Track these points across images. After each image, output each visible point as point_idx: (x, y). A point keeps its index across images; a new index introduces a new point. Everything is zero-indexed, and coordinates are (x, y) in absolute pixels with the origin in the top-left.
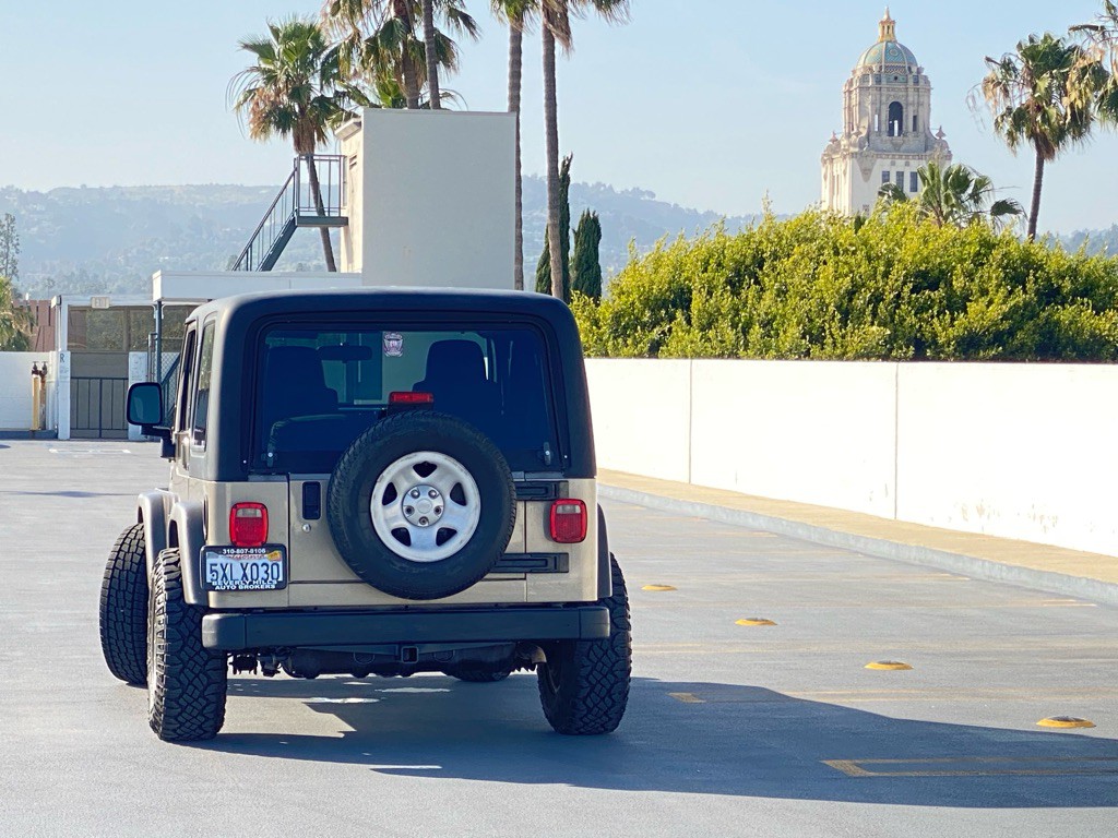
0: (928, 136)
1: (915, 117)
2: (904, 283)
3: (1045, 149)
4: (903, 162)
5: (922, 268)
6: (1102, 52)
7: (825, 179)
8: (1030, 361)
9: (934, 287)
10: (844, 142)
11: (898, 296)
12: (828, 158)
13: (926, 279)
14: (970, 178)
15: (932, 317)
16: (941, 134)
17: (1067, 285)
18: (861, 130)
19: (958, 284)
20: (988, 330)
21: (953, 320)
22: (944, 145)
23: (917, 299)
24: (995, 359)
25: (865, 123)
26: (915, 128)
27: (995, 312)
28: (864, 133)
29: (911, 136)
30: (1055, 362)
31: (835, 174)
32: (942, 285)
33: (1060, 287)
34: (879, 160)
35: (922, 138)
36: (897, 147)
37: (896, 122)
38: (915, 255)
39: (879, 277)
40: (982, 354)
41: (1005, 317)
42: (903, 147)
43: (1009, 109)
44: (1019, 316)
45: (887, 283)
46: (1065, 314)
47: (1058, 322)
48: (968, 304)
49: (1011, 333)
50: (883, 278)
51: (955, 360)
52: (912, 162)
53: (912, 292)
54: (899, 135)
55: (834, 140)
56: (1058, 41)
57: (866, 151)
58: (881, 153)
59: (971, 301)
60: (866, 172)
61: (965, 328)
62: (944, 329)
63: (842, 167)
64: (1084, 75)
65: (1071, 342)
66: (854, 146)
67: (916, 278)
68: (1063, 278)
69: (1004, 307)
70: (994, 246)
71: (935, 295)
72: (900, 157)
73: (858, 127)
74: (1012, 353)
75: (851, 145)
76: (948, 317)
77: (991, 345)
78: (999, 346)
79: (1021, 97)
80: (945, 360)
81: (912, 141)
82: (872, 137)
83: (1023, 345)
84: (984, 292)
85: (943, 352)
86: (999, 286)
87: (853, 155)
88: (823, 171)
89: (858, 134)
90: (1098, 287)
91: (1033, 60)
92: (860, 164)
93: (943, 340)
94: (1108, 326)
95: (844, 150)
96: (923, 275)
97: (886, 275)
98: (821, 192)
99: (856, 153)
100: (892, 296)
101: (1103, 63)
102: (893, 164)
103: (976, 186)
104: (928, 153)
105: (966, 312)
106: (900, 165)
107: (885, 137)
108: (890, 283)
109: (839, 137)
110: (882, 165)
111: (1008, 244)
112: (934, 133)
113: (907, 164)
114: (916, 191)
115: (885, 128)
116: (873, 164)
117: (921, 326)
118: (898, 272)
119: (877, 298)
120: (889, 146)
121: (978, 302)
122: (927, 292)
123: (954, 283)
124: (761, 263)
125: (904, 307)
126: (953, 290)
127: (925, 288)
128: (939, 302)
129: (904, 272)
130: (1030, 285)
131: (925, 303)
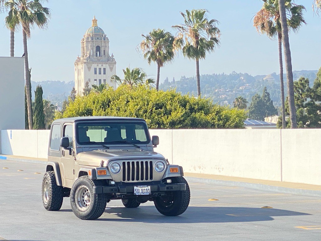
0: (109, 56)
1: (104, 51)
2: (153, 107)
3: (160, 64)
5: (158, 103)
6: (182, 35)
7: (76, 70)
8: (190, 129)
9: (161, 108)
10: (82, 59)
11: (152, 111)
12: (77, 63)
13: (159, 106)
14: (140, 71)
15: (162, 116)
16: (112, 56)
17: (196, 107)
18: (87, 54)
19: (168, 107)
20: (177, 120)
21: (168, 117)
22: (113, 59)
23: (157, 111)
24: (180, 128)
25: (88, 52)
26: (104, 54)
27: (179, 115)
28: (88, 55)
29: (103, 57)
30: (196, 129)
31: (79, 69)
32: (163, 107)
33: (194, 107)
34: (93, 65)
35: (107, 57)
36: (99, 60)
37: (98, 52)
38: (155, 99)
39: (146, 105)
40: (176, 127)
41: (182, 116)
42: (101, 60)
43: (149, 52)
44: (187, 115)
45: (148, 107)
46: (197, 115)
47: (196, 118)
48: (171, 113)
49: (184, 121)
50: (147, 105)
51: (169, 129)
52: (104, 65)
53: (155, 109)
54: (99, 56)
55: (79, 58)
56: (163, 31)
57: (89, 62)
58: (94, 62)
59: (172, 112)
60: (89, 68)
61: (171, 120)
62: (165, 120)
63: (81, 66)
64: (178, 42)
65: (200, 122)
66: (85, 60)
67: (156, 105)
68: (195, 105)
69: (182, 113)
70: (175, 96)
71: (162, 110)
72: (100, 64)
73: (86, 54)
74: (184, 126)
75: (84, 59)
76: (166, 116)
77: (178, 124)
78: (181, 125)
79: (152, 48)
80: (166, 129)
81: (103, 58)
82: (91, 57)
83: (187, 124)
84: (175, 109)
85: (165, 126)
86: (180, 107)
87: (85, 63)
88: (75, 68)
89: (87, 56)
90: (205, 107)
91: (156, 36)
92: (87, 66)
93: (165, 123)
94: (210, 118)
95: (82, 61)
96: (157, 104)
97: (148, 105)
98: (74, 74)
99: (86, 62)
100: (150, 111)
101: (183, 38)
102: (98, 65)
103: (142, 74)
104: (109, 62)
105: (171, 115)
106: (100, 66)
107: (95, 57)
109: (80, 57)
110: (94, 66)
111: (179, 95)
112: (111, 55)
113: (102, 66)
114: (105, 74)
115: (95, 54)
116: (91, 66)
117: (159, 119)
118: (150, 103)
119: (146, 112)
120: (96, 60)
121: (175, 112)
122: (159, 109)
123: (167, 107)
124: (110, 102)
125: (154, 114)
126: (167, 109)
127: (159, 108)
128: (163, 112)
129: (152, 104)
130: (188, 107)
131: (159, 113)
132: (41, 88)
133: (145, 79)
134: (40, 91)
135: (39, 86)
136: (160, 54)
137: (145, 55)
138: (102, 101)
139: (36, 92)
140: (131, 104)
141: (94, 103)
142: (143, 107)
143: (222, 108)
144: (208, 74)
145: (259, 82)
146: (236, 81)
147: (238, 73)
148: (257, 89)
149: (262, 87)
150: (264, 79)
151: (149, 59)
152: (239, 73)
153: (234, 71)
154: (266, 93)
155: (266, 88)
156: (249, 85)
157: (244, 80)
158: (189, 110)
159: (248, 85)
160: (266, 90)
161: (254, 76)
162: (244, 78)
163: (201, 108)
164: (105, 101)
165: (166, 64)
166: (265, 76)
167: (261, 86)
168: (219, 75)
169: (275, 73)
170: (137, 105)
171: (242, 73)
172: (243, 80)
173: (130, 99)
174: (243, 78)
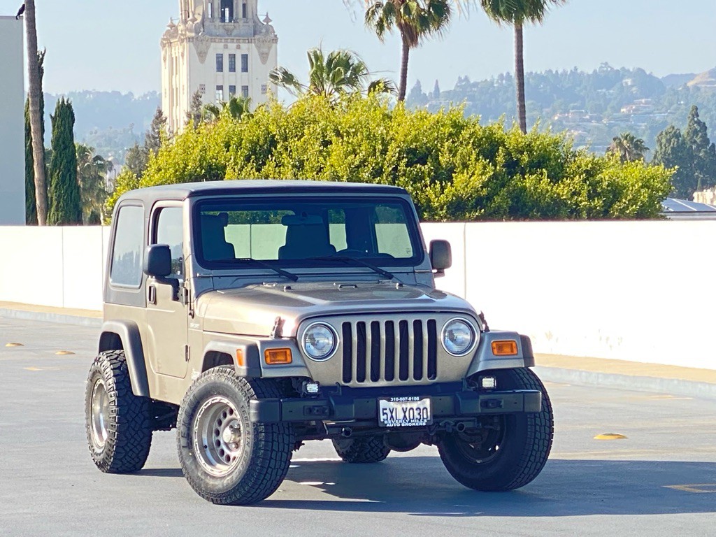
0: (256, 22)
1: (244, 6)
2: (399, 159)
3: (410, 38)
4: (235, 45)
5: (413, 146)
7: (165, 60)
8: (507, 220)
9: (424, 163)
10: (181, 27)
11: (395, 169)
12: (167, 42)
13: (417, 155)
15: (426, 186)
16: (268, 20)
17: (525, 158)
18: (196, 16)
19: (444, 159)
20: (471, 196)
21: (443, 188)
22: (269, 30)
23: (411, 172)
24: (477, 219)
25: (200, 10)
26: (244, 15)
27: (477, 181)
28: (199, 19)
29: (241, 22)
30: (524, 220)
31: (174, 56)
32: (429, 159)
33: (519, 160)
34: (213, 44)
35: (251, 24)
36: (229, 32)
37: (227, 10)
38: (406, 136)
39: (378, 154)
40: (467, 215)
41: (484, 185)
42: (235, 32)
43: (379, 5)
44: (497, 182)
45: (385, 159)
46: (529, 181)
47: (524, 188)
48: (453, 175)
49: (489, 198)
50: (381, 153)
51: (448, 221)
52: (242, 45)
53: (407, 166)
54: (230, 21)
55: (172, 26)
57: (201, 36)
58: (214, 37)
59: (455, 173)
60: (202, 55)
61: (453, 195)
62: (436, 197)
63: (180, 50)
65: (536, 204)
66: (190, 31)
67: (408, 154)
68: (522, 153)
69: (484, 177)
70: (462, 128)
71: (425, 168)
72: (232, 41)
73: (194, 15)
74: (490, 214)
75: (187, 29)
76: (438, 186)
77: (474, 208)
78: (480, 210)
80: (439, 221)
81: (242, 27)
82: (207, 23)
83: (499, 207)
84: (465, 166)
85: (436, 214)
86: (477, 160)
87: (190, 39)
88: (163, 53)
89: (194, 20)
90: (549, 160)
92: (197, 48)
93: (436, 204)
94: (566, 192)
95: (182, 34)
96: (411, 152)
97: (384, 152)
98: (160, 71)
99: (193, 38)
100: (390, 169)
102: (226, 47)
103: (354, 68)
104: (257, 37)
105: (452, 183)
106: (232, 48)
107: (218, 23)
108: (387, 159)
109: (176, 23)
110: (216, 48)
111: (474, 125)
112: (262, 18)
113: (238, 47)
114: (247, 71)
115: (217, 14)
116: (208, 47)
117: (417, 194)
118: (392, 148)
119: (378, 172)
120: (221, 31)
121: (463, 173)
122: (418, 166)
123: (440, 158)
124: (273, 143)
125: (402, 179)
126: (439, 164)
127: (417, 163)
128: (429, 173)
129: (398, 150)
130: (500, 158)
131: (416, 175)
132: (69, 106)
133: (365, 83)
134: (65, 115)
135: (63, 102)
136: (408, 10)
137: (368, 13)
138: (251, 142)
139: (54, 119)
140: (337, 148)
141: (227, 146)
142: (370, 159)
143: (601, 161)
144: (534, 72)
145: (676, 93)
146: (611, 91)
147: (617, 67)
148: (669, 113)
149: (683, 107)
150: (690, 84)
151: (380, 26)
152: (619, 69)
153: (606, 64)
154: (696, 122)
155: (697, 109)
156: (646, 103)
157: (634, 89)
158: (504, 166)
159: (643, 101)
160: (698, 116)
161: (660, 78)
162: (633, 81)
163: (539, 162)
164: (261, 142)
165: (429, 40)
166: (692, 76)
167: (680, 104)
168: (565, 72)
170: (354, 152)
171: (626, 68)
172: (632, 86)
173: (331, 136)
174: (629, 84)
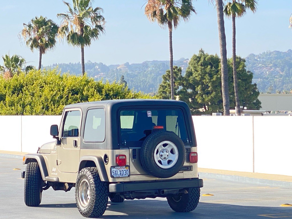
2: (69, 93)
3: (42, 51)
5: (73, 88)
6: (68, 23)
11: (67, 97)
13: (75, 92)
14: (19, 59)
17: (112, 93)
19: (84, 93)
23: (73, 97)
32: (79, 93)
33: (109, 93)
38: (71, 85)
39: (61, 91)
43: (31, 39)
45: (64, 93)
48: (88, 99)
50: (62, 91)
53: (72, 95)
56: (45, 18)
59: (89, 98)
64: (63, 30)
67: (71, 91)
68: (110, 91)
70: (89, 82)
71: (78, 96)
76: (83, 102)
79: (33, 35)
84: (92, 96)
91: (38, 24)
96: (72, 90)
97: (63, 90)
101: (68, 26)
103: (21, 61)
105: (88, 101)
108: (65, 93)
118: (66, 90)
119: (61, 97)
121: (92, 98)
122: (76, 95)
123: (83, 92)
124: (22, 86)
125: (70, 100)
126: (83, 94)
127: (75, 94)
128: (79, 98)
129: (68, 89)
130: (104, 93)
131: (75, 98)
136: (42, 41)
137: (27, 42)
138: (14, 86)
140: (47, 89)
141: (5, 87)
142: (59, 93)
144: (65, 63)
145: (113, 71)
146: (91, 70)
147: (93, 62)
148: (111, 78)
149: (116, 76)
150: (118, 68)
151: (32, 47)
152: (94, 63)
153: (90, 61)
154: (123, 81)
155: (123, 76)
156: (103, 74)
157: (99, 70)
158: (105, 96)
159: (102, 74)
160: (124, 79)
161: (108, 66)
162: (99, 67)
163: (116, 95)
164: (18, 86)
166: (118, 65)
167: (115, 75)
168: (76, 64)
169: (128, 63)
170: (52, 90)
171: (97, 62)
172: (98, 69)
173: (43, 84)
174: (97, 68)
